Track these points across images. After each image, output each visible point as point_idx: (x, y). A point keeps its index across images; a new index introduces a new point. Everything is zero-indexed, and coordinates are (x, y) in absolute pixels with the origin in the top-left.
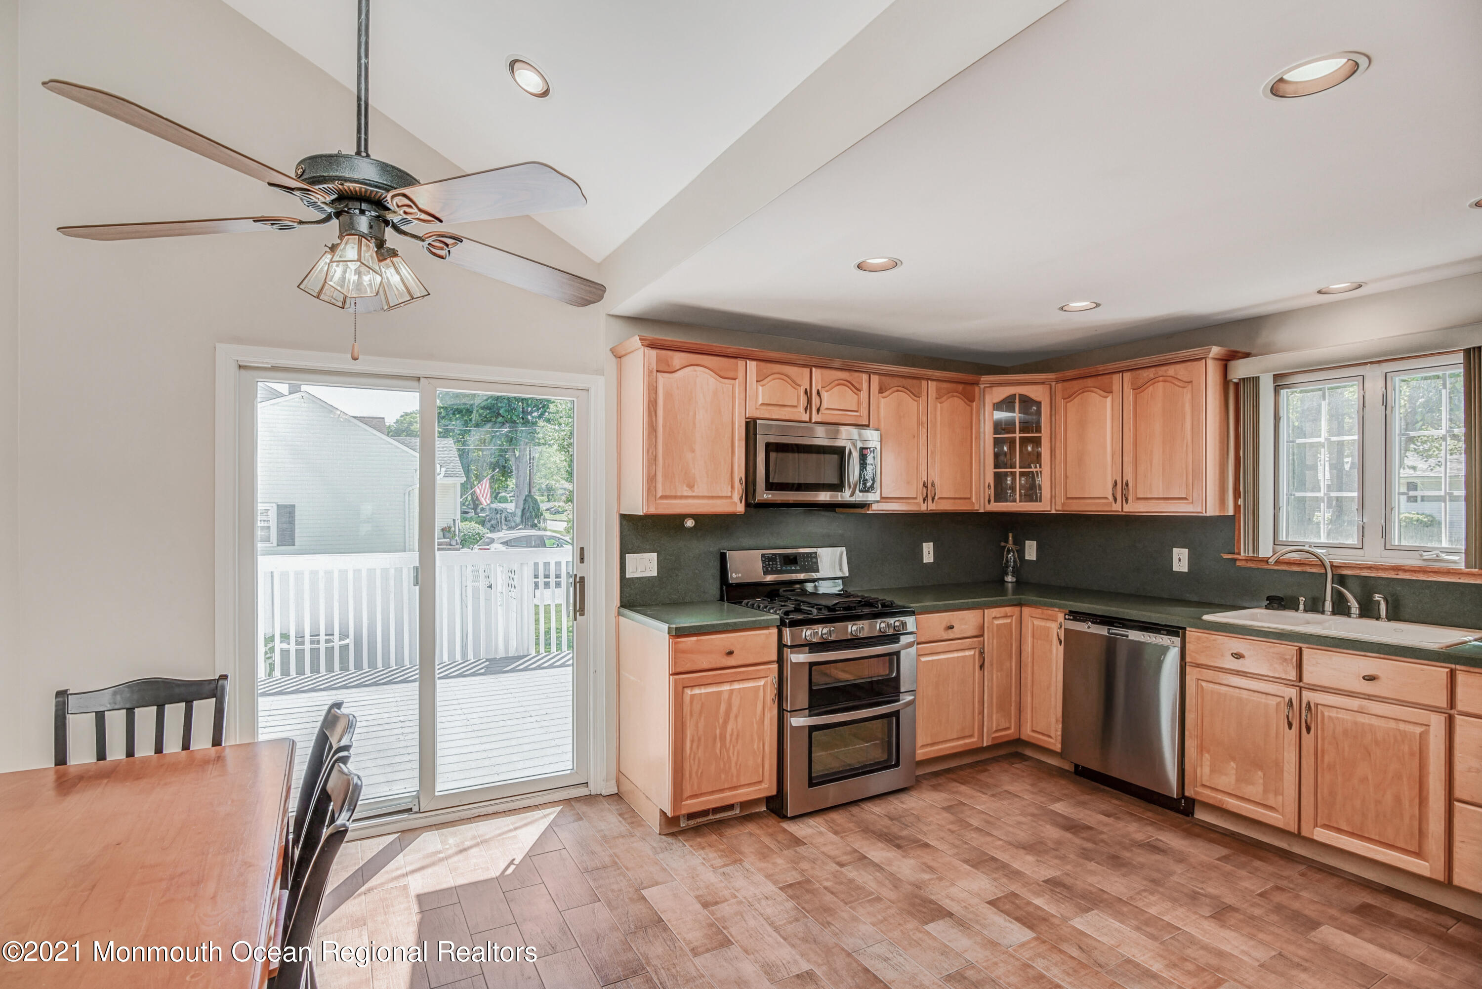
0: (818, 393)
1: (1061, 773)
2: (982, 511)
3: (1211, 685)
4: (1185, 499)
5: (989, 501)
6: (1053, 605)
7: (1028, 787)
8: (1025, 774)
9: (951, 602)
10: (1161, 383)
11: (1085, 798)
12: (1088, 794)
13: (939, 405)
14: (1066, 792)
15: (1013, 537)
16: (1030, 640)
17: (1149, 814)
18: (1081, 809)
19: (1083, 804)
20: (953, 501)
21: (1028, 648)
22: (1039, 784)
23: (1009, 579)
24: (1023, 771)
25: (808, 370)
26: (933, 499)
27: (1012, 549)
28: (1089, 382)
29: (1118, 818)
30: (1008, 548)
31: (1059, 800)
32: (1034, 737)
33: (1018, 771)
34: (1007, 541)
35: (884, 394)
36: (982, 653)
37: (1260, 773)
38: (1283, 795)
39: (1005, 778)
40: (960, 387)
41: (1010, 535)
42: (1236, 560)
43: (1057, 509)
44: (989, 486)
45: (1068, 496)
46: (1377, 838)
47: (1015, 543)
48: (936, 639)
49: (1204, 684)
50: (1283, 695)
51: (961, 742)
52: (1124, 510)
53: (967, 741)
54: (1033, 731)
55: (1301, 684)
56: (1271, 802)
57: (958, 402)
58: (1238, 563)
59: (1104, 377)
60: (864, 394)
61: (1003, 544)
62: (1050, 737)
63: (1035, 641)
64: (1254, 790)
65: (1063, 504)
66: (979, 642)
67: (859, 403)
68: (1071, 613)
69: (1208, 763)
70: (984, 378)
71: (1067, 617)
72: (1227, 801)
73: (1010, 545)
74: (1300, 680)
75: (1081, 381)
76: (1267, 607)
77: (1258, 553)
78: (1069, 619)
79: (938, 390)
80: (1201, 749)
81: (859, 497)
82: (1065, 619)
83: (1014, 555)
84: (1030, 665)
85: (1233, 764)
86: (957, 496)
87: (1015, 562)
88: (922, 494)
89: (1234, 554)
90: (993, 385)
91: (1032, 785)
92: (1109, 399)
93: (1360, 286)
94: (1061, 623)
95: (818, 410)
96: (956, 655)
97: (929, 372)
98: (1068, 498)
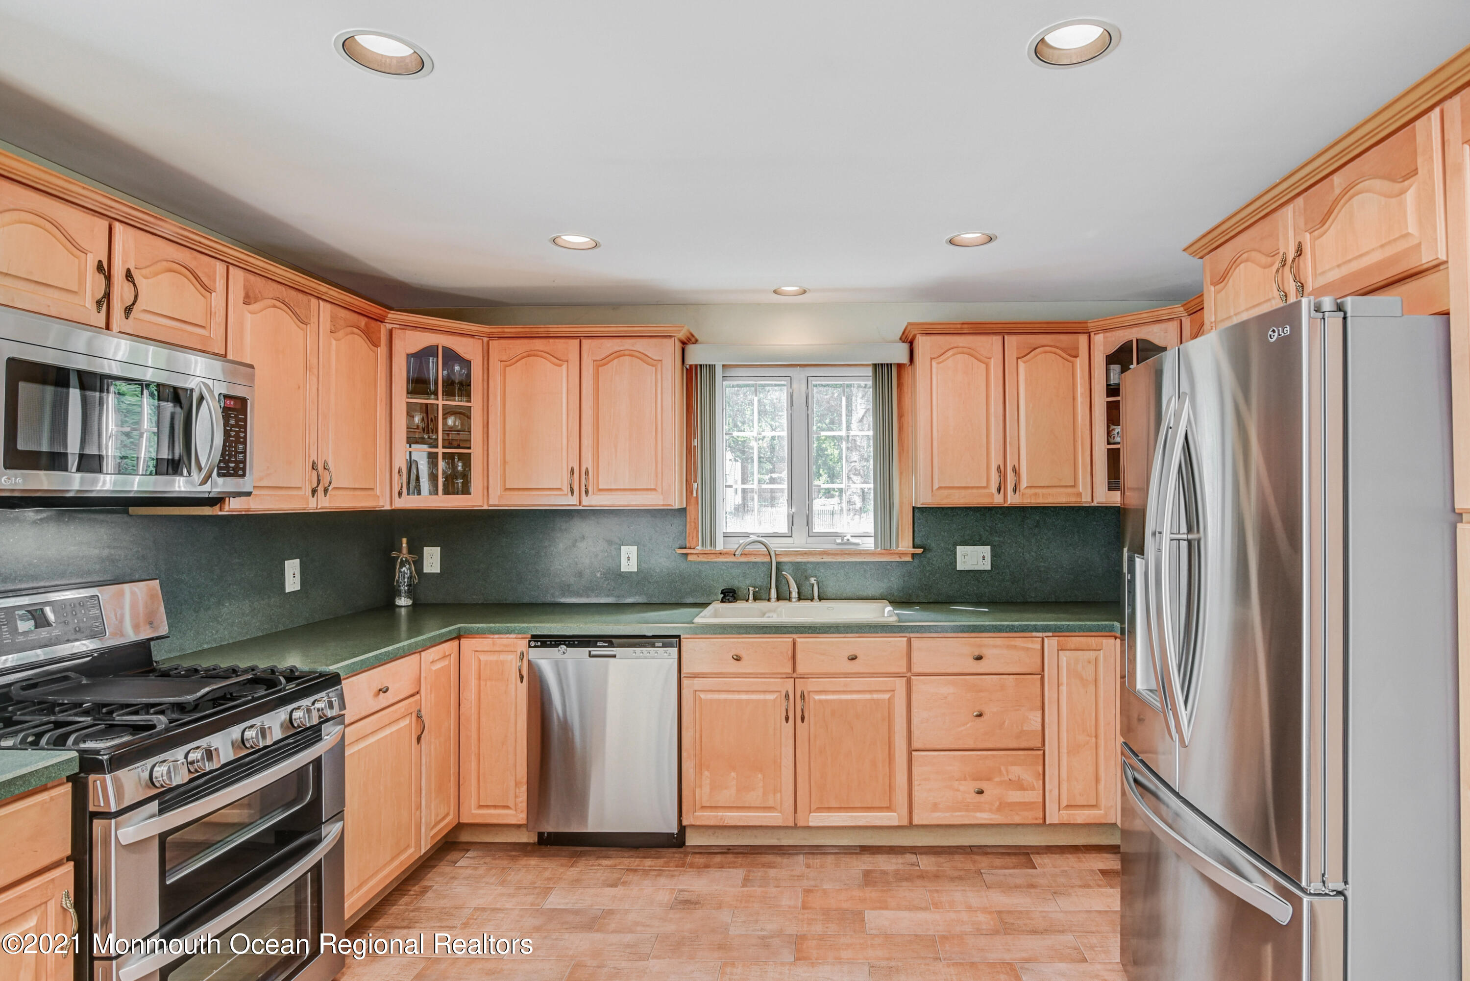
0: (129, 276)
1: (524, 849)
2: (387, 507)
3: (710, 696)
4: (655, 490)
5: (400, 494)
6: (508, 632)
7: (500, 890)
8: (481, 871)
9: (383, 650)
10: (627, 357)
11: (573, 872)
12: (572, 866)
13: (334, 342)
14: (547, 874)
15: (408, 543)
16: (473, 682)
17: (648, 862)
18: (581, 890)
19: (576, 882)
20: (351, 493)
21: (470, 695)
22: (509, 878)
23: (403, 601)
24: (476, 868)
25: (105, 224)
26: (326, 491)
27: (407, 561)
28: (538, 344)
29: (624, 883)
30: (402, 560)
31: (547, 891)
32: (482, 815)
33: (469, 871)
34: (400, 551)
35: (251, 307)
36: (419, 717)
37: (760, 776)
38: (781, 792)
39: (459, 889)
40: (363, 321)
41: (404, 540)
42: (687, 555)
43: (491, 503)
44: (400, 471)
45: (507, 487)
46: (859, 805)
47: (410, 552)
48: (364, 714)
49: (703, 696)
50: (779, 690)
51: (396, 863)
52: (584, 503)
53: (403, 857)
54: (481, 807)
55: (795, 675)
56: (771, 803)
57: (359, 342)
58: (690, 558)
59: (557, 340)
60: (217, 299)
61: (394, 554)
62: (507, 807)
63: (482, 683)
64: (754, 797)
65: (501, 497)
66: (416, 701)
67: (210, 314)
68: (534, 637)
69: (708, 781)
70: (392, 315)
71: (533, 644)
72: (726, 815)
73: (405, 554)
74: (794, 670)
75: (526, 341)
76: (722, 601)
77: (715, 547)
78: (535, 647)
79: (333, 319)
80: (700, 767)
81: (220, 485)
82: (530, 647)
83: (410, 569)
84: (474, 718)
85: (733, 774)
86: (356, 487)
87: (411, 577)
88: (311, 482)
89: (685, 548)
90: (405, 327)
91: (503, 883)
92: (564, 367)
93: (805, 292)
94: (522, 655)
95: (128, 310)
96: (387, 732)
97: (323, 288)
98: (507, 489)
